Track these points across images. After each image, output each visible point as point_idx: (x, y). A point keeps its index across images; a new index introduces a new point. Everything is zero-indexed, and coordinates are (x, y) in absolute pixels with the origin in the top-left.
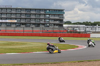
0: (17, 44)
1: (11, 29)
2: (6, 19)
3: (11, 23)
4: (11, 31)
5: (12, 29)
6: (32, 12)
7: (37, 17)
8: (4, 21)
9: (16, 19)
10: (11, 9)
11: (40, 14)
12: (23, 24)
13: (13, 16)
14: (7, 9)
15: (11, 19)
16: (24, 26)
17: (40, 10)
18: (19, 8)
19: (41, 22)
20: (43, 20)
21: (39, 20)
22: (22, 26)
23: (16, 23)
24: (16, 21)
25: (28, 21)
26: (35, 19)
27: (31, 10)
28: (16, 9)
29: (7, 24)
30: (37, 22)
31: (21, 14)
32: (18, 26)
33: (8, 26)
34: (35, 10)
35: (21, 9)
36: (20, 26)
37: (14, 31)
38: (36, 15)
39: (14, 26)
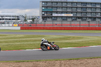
0: (74, 38)
1: (66, 23)
2: (62, 12)
3: (67, 17)
4: (67, 25)
5: (69, 23)
6: (88, 6)
7: (93, 10)
8: (59, 15)
9: (72, 13)
10: (67, 3)
11: (96, 8)
12: (79, 18)
13: (69, 10)
14: (62, 3)
15: (67, 12)
16: (80, 20)
17: (96, 3)
18: (74, 1)
19: (97, 16)
20: (99, 14)
21: (95, 14)
22: (78, 20)
23: (72, 17)
24: (72, 15)
25: (84, 15)
26: (91, 13)
27: (86, 3)
28: (72, 3)
29: (63, 18)
30: (93, 15)
31: (77, 8)
32: (74, 20)
33: (64, 20)
34: (91, 3)
35: (77, 3)
36: (76, 20)
37: (70, 25)
38: (92, 9)
39: (70, 20)
